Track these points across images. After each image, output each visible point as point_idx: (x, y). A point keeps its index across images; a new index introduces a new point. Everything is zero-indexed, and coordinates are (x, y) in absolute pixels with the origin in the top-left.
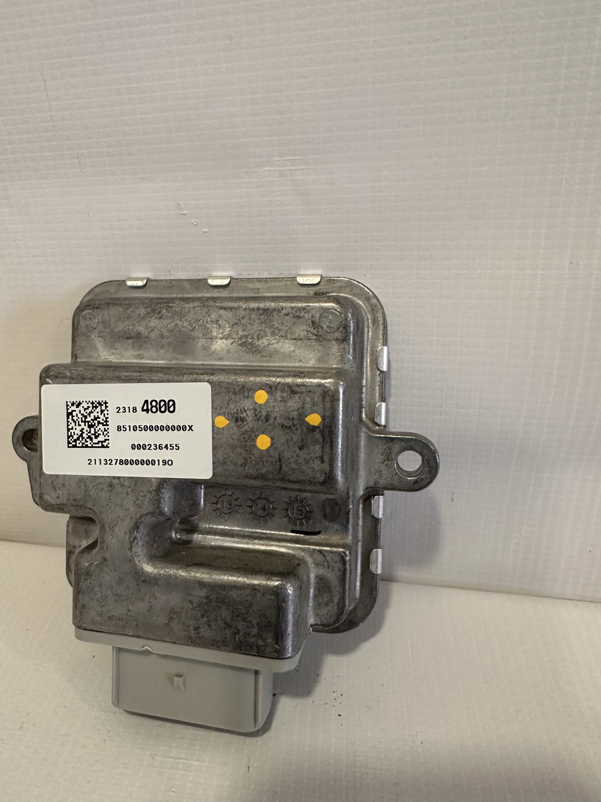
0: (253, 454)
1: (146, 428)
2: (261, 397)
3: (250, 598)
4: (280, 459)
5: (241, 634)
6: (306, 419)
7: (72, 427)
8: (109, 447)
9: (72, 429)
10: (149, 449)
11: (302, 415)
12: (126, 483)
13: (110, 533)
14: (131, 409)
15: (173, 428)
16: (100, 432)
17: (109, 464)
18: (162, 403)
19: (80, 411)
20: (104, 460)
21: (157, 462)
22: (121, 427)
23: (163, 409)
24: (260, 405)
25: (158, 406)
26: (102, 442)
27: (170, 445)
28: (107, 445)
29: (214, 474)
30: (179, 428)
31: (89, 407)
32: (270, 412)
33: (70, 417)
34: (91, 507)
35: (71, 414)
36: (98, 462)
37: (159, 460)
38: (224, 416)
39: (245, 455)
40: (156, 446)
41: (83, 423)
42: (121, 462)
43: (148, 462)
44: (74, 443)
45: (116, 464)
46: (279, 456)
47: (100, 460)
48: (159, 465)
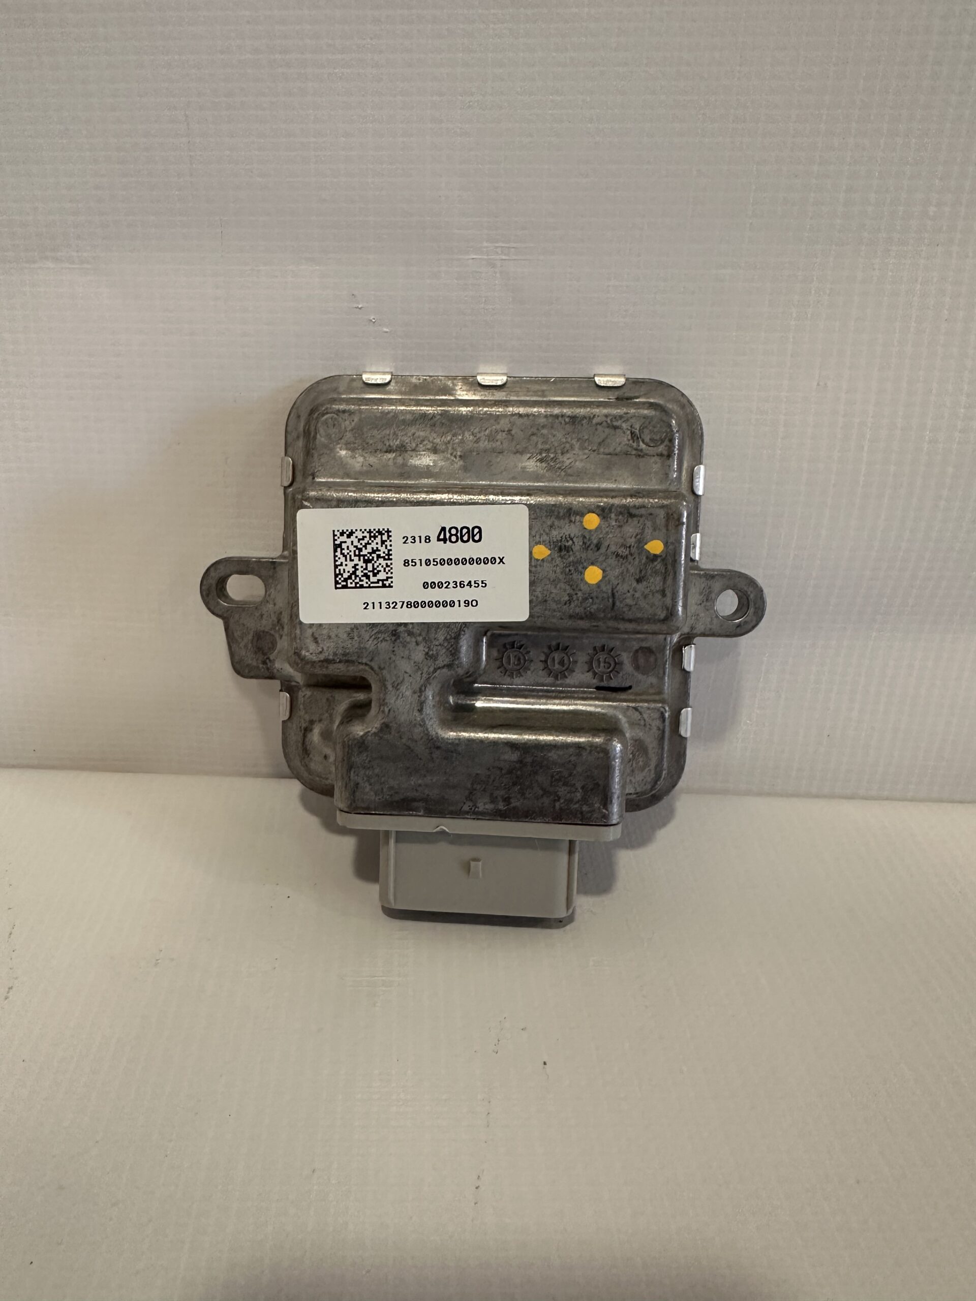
0: (580, 590)
1: (442, 562)
2: (592, 521)
3: (573, 758)
4: (613, 595)
5: (562, 801)
6: (646, 547)
7: (342, 563)
8: (392, 587)
9: (341, 565)
10: (446, 587)
11: (641, 542)
12: (415, 630)
13: (393, 693)
14: (423, 539)
15: (479, 561)
16: (380, 568)
17: (392, 608)
18: (465, 531)
19: (352, 542)
20: (386, 603)
21: (457, 604)
22: (408, 561)
23: (465, 538)
24: (590, 531)
25: (459, 535)
26: (383, 581)
27: (475, 581)
28: (389, 584)
29: (531, 616)
30: (486, 561)
31: (364, 537)
32: (602, 539)
33: (339, 550)
34: (368, 662)
35: (340, 546)
36: (377, 605)
37: (459, 601)
38: (545, 545)
39: (569, 591)
40: (456, 584)
41: (357, 558)
42: (409, 605)
43: (445, 604)
44: (345, 583)
45: (402, 607)
46: (612, 591)
47: (380, 603)
48: (460, 606)
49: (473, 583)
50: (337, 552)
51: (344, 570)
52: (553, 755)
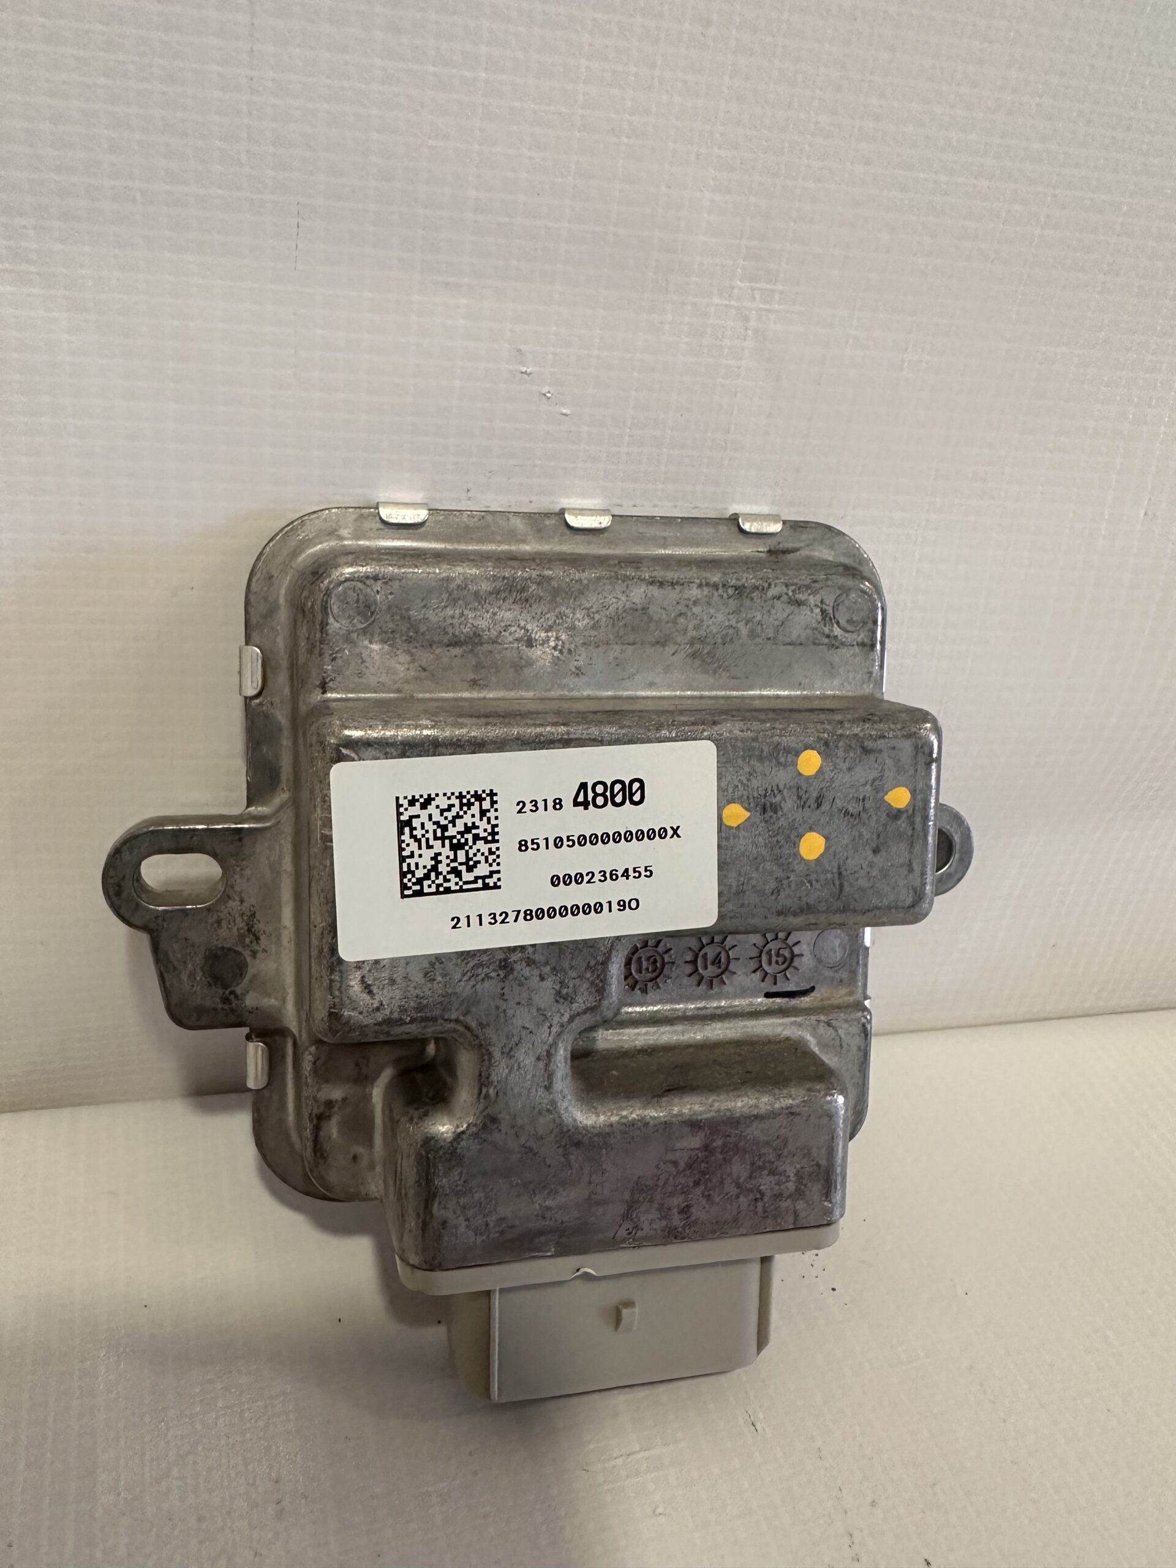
0: (793, 871)
1: (582, 840)
2: (810, 762)
3: (783, 1131)
4: (840, 874)
5: (766, 1199)
6: (886, 798)
8: (499, 887)
9: (412, 855)
10: (589, 882)
11: (879, 791)
12: (537, 957)
13: (503, 1064)
14: (550, 804)
15: (640, 835)
16: (479, 857)
17: (501, 923)
18: (618, 787)
19: (430, 816)
20: (490, 915)
21: (606, 907)
22: (526, 842)
23: (619, 799)
24: (808, 777)
25: (608, 794)
26: (484, 878)
27: (634, 869)
28: (495, 883)
29: (721, 916)
30: (651, 834)
31: (451, 806)
32: (824, 789)
33: (407, 830)
34: (461, 1018)
35: (409, 823)
36: (474, 920)
37: (610, 903)
38: (742, 804)
39: (779, 874)
40: (604, 875)
42: (529, 915)
43: (587, 909)
44: (418, 887)
45: (516, 921)
46: (839, 868)
47: (480, 916)
48: (610, 911)
49: (631, 872)
50: (403, 834)
51: (417, 865)
52: (754, 1131)
